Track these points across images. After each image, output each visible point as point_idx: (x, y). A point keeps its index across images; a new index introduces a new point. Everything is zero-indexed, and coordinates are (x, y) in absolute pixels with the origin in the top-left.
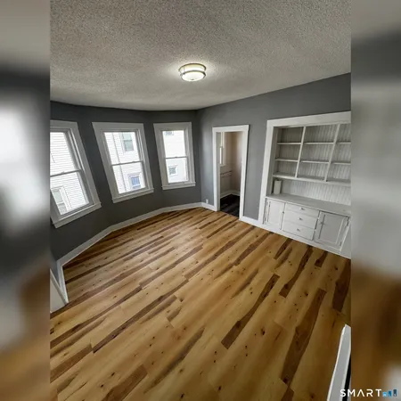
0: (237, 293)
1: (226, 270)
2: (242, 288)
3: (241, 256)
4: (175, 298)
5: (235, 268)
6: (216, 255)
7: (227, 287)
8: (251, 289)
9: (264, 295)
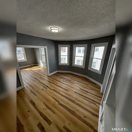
0: (44, 104)
1: (56, 100)
2: (46, 106)
3: (64, 105)
4: (46, 89)
5: (57, 103)
6: (64, 96)
7: (48, 100)
8: (45, 109)
9: (41, 114)
